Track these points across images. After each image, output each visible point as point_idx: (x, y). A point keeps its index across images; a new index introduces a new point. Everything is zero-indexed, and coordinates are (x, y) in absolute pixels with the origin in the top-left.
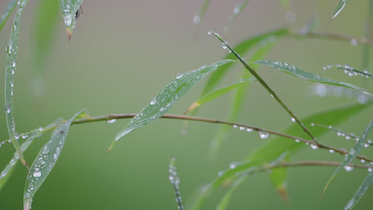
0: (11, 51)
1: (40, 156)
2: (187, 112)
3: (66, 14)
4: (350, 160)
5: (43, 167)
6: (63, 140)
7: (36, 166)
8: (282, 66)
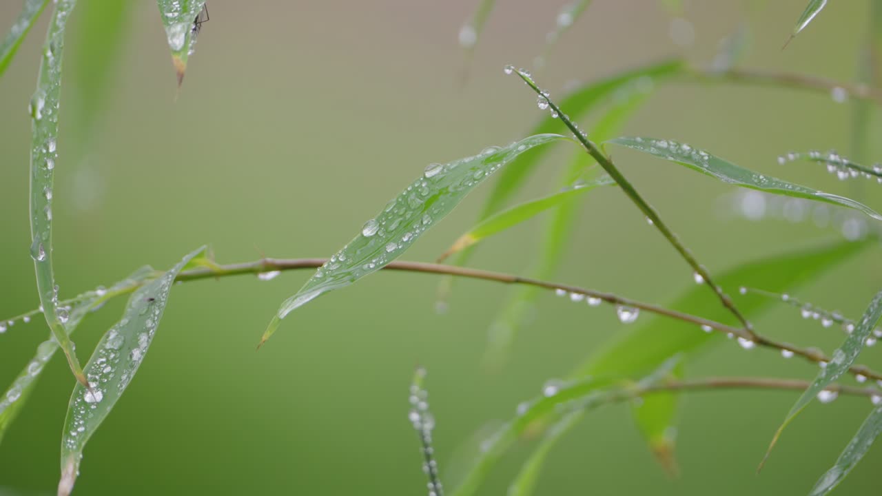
0: (41, 112)
1: (101, 353)
2: (446, 256)
3: (171, 23)
4: (835, 375)
5: (106, 380)
6: (156, 318)
7: (91, 378)
8: (677, 150)
